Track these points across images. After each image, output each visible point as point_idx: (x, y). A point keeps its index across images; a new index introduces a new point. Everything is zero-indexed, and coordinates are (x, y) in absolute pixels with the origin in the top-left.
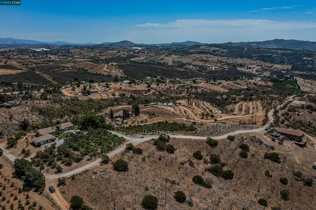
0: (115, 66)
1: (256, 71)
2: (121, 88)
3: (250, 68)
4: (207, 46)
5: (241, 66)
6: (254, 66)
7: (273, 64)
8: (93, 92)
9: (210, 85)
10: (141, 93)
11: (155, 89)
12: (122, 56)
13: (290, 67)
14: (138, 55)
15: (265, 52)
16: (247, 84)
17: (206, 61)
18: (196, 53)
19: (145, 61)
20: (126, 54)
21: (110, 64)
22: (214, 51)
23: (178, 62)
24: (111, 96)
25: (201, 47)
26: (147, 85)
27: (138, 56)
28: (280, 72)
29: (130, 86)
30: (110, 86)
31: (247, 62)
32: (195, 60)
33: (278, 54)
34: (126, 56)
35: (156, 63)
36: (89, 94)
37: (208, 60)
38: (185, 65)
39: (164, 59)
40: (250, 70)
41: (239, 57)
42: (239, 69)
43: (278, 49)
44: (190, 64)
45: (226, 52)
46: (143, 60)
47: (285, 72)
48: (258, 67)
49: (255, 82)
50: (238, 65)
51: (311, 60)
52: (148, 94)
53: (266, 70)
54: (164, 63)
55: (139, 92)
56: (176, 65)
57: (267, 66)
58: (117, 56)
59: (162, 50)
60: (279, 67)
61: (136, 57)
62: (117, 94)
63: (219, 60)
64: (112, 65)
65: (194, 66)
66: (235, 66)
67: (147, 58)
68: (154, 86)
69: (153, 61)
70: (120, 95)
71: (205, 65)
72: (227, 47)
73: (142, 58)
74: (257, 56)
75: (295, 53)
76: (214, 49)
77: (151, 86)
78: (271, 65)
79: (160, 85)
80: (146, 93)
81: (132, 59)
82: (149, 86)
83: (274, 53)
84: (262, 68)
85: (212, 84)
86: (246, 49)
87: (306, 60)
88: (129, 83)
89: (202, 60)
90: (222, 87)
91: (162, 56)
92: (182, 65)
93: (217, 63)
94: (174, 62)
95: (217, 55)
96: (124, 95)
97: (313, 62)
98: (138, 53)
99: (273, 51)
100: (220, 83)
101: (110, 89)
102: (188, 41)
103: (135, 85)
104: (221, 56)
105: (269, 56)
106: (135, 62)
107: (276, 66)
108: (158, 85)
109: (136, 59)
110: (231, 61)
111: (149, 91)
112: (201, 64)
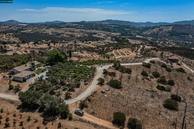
0: (12, 35)
1: (104, 36)
2: (29, 47)
3: (100, 35)
4: (71, 23)
5: (95, 34)
6: (102, 34)
7: (111, 33)
8: (9, 51)
9: (85, 44)
10: (45, 50)
11: (54, 47)
12: (14, 29)
13: (120, 34)
14: (26, 28)
15: (105, 26)
16: (105, 43)
17: (73, 32)
18: (65, 27)
19: (32, 33)
20: (17, 28)
21: (8, 34)
22: (76, 26)
23: (55, 33)
24: (24, 53)
25: (67, 24)
26: (47, 45)
27: (26, 30)
28: (116, 36)
29: (35, 46)
30: (21, 46)
31: (97, 32)
32: (66, 31)
33: (112, 27)
34: (17, 30)
35: (40, 33)
36: (6, 52)
37: (74, 31)
38: (60, 34)
39: (45, 31)
40: (100, 36)
41: (91, 29)
42: (94, 35)
43: (111, 24)
44: (63, 34)
45: (83, 26)
46: (30, 32)
47: (118, 37)
48: (104, 34)
49: (108, 41)
50: (93, 33)
51: (129, 30)
52: (50, 50)
53: (109, 36)
54: (46, 33)
55: (44, 49)
56: (55, 35)
57: (108, 34)
58: (10, 30)
59: (42, 25)
60: (114, 34)
61: (24, 30)
62: (29, 51)
63: (81, 31)
64: (10, 35)
65: (66, 35)
66: (91, 34)
67: (33, 31)
68: (52, 45)
69: (38, 33)
70: (31, 51)
71: (73, 34)
72: (82, 23)
73: (29, 31)
74: (101, 28)
75: (120, 26)
76: (75, 25)
77: (51, 45)
78: (110, 33)
79: (56, 44)
80: (49, 49)
81: (22, 32)
82: (49, 45)
83: (110, 27)
84: (106, 35)
85: (86, 43)
86: (95, 24)
87: (126, 30)
88: (34, 44)
89: (70, 31)
90: (92, 45)
91: (44, 29)
92: (59, 34)
93: (80, 33)
94: (52, 32)
95: (78, 28)
96: (34, 51)
97: (130, 31)
98: (25, 27)
99: (109, 25)
100: (90, 43)
101: (22, 48)
102: (56, 21)
103: (39, 45)
104: (80, 29)
105: (107, 28)
106: (24, 33)
107: (113, 33)
108: (54, 44)
109: (25, 31)
110: (88, 31)
111: (50, 48)
112: (70, 33)
